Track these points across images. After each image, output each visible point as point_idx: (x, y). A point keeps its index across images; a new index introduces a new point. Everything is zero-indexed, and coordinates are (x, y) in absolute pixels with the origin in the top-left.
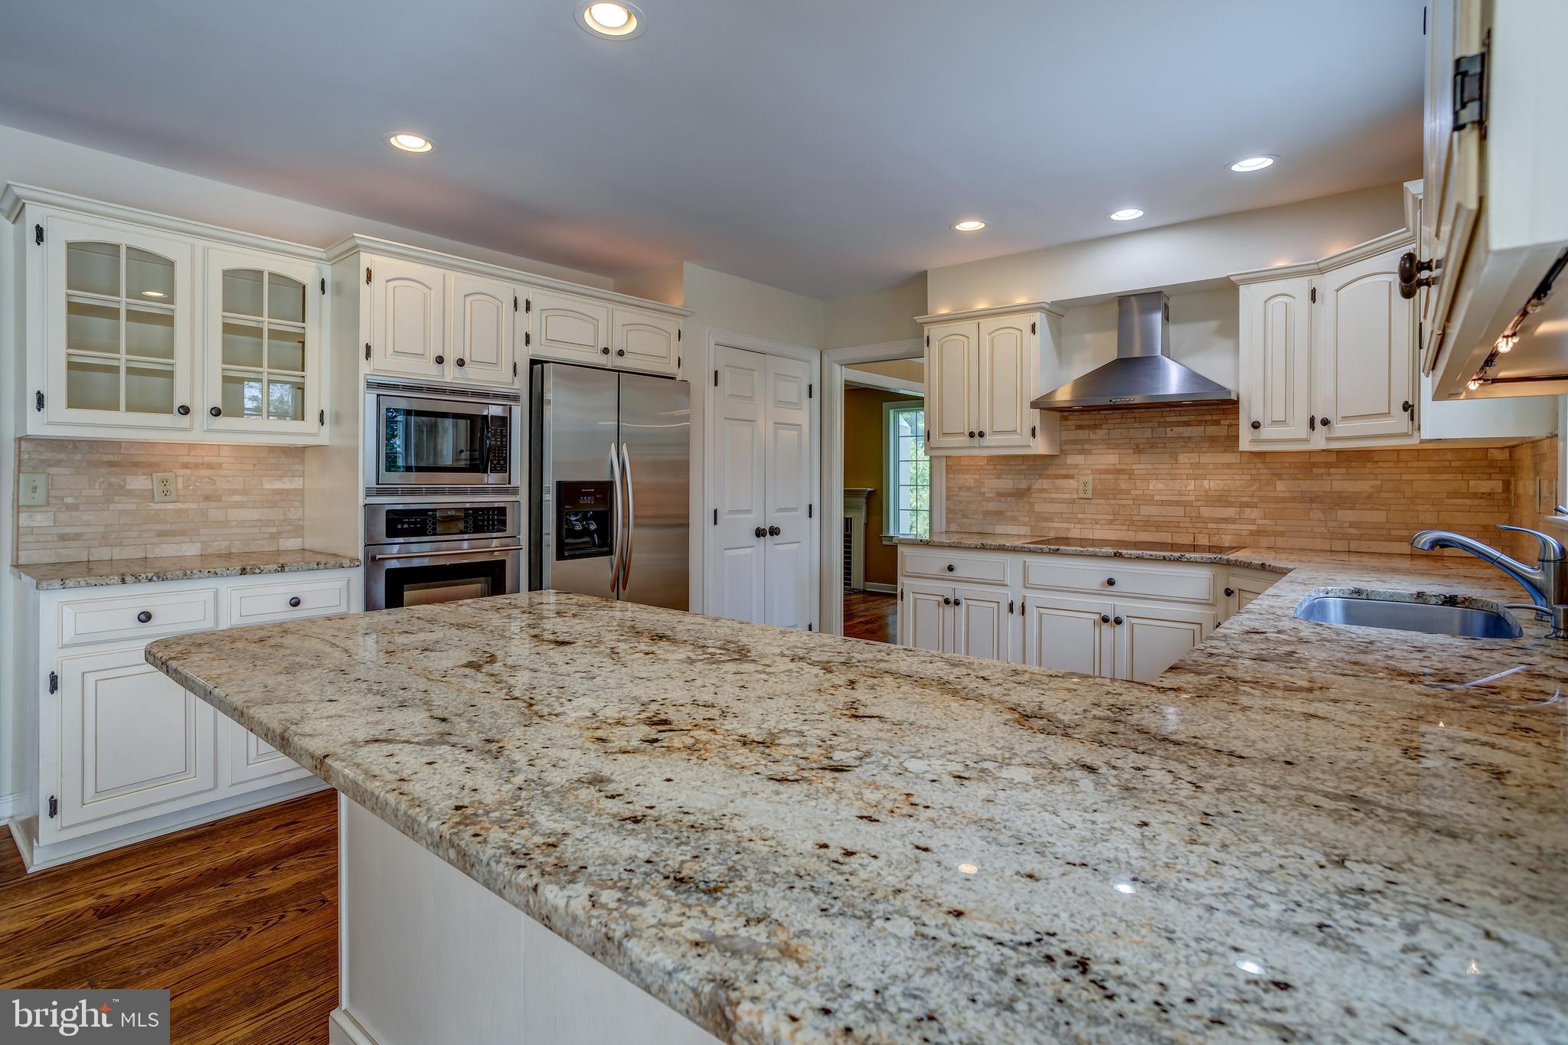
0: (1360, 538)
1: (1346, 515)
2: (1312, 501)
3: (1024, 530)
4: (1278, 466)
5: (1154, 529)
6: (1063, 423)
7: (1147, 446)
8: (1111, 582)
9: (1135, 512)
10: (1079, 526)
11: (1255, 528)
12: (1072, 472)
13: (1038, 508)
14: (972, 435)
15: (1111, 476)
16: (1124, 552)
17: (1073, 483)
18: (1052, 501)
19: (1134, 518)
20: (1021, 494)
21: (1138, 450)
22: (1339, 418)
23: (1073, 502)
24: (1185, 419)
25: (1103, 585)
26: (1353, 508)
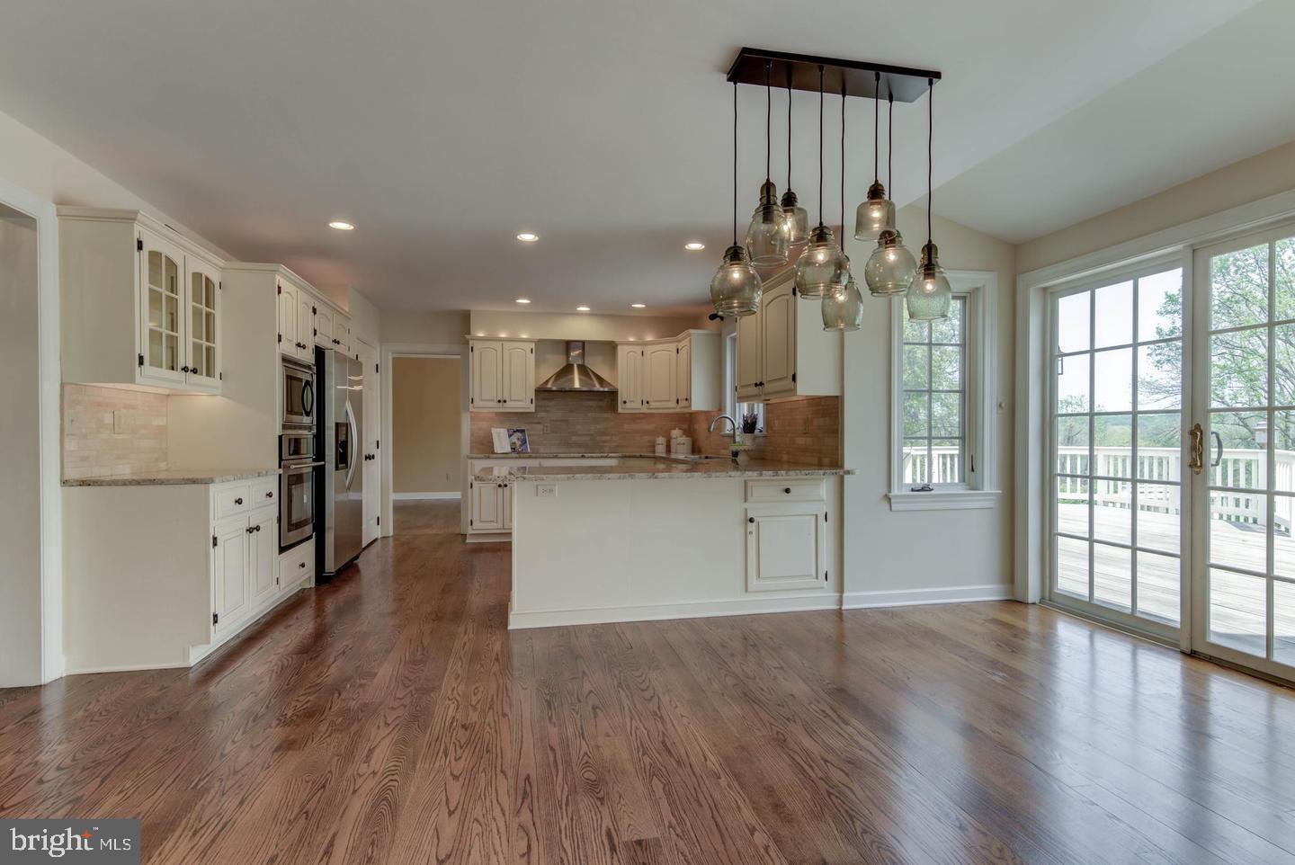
5: (578, 447)
9: (569, 439)
10: (544, 447)
11: (616, 444)
12: (540, 421)
14: (499, 401)
15: (558, 423)
17: (540, 426)
18: (530, 435)
19: (569, 442)
22: (652, 401)
23: (540, 435)
24: (590, 398)
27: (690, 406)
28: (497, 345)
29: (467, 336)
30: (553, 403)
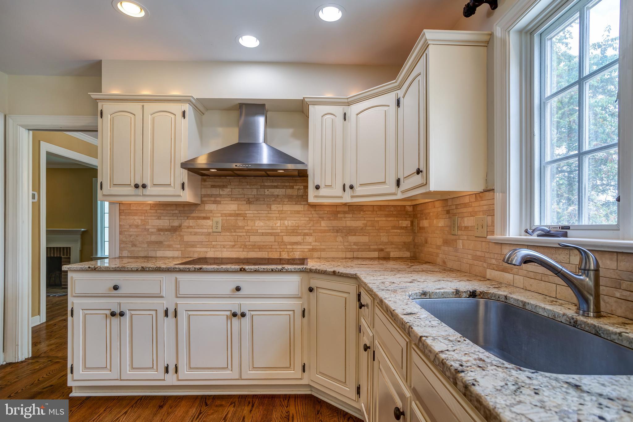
0: (358, 250)
1: (352, 239)
2: (337, 231)
3: (177, 254)
4: (322, 212)
5: (258, 250)
6: (203, 183)
7: (254, 200)
8: (238, 289)
9: (247, 240)
10: (213, 250)
11: (311, 247)
12: (208, 215)
13: (186, 238)
14: (137, 186)
15: (233, 218)
16: (247, 267)
17: (209, 222)
18: (196, 234)
19: (247, 243)
20: (174, 230)
21: (249, 202)
22: (358, 185)
23: (209, 234)
24: (275, 184)
25: (233, 291)
26: (355, 235)
27: (426, 184)
28: (136, 107)
29: (94, 95)
30: (227, 191)
